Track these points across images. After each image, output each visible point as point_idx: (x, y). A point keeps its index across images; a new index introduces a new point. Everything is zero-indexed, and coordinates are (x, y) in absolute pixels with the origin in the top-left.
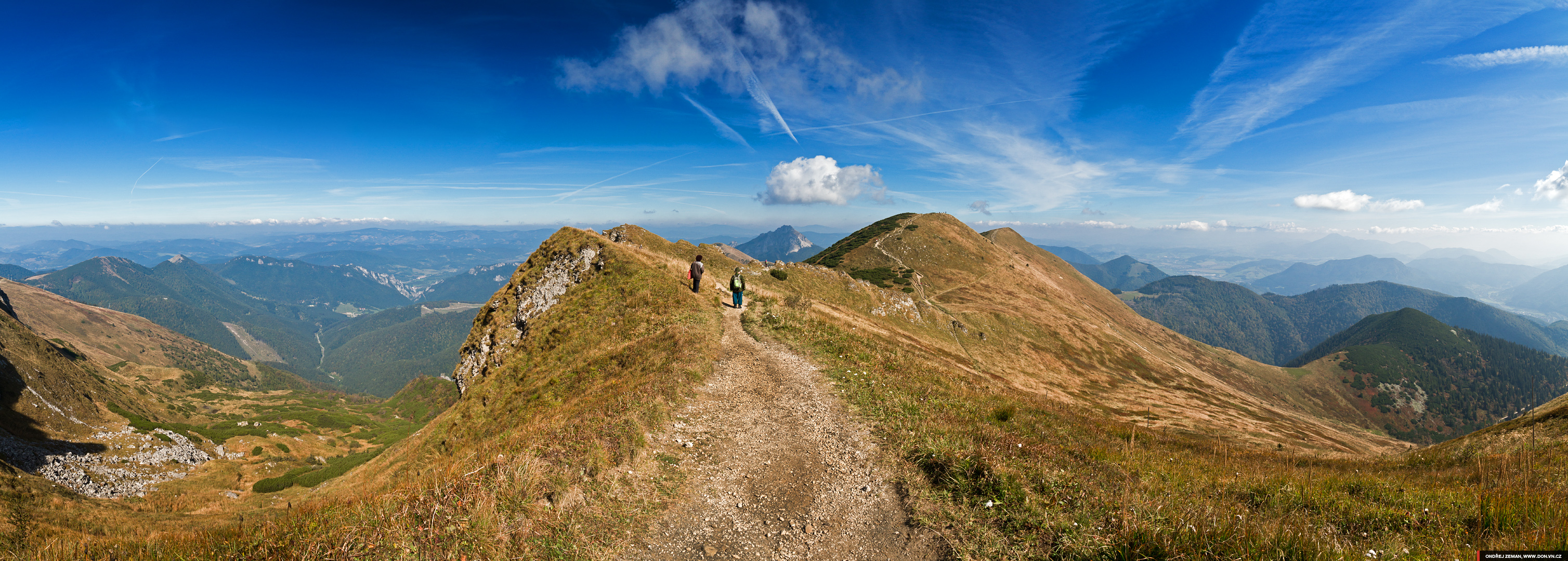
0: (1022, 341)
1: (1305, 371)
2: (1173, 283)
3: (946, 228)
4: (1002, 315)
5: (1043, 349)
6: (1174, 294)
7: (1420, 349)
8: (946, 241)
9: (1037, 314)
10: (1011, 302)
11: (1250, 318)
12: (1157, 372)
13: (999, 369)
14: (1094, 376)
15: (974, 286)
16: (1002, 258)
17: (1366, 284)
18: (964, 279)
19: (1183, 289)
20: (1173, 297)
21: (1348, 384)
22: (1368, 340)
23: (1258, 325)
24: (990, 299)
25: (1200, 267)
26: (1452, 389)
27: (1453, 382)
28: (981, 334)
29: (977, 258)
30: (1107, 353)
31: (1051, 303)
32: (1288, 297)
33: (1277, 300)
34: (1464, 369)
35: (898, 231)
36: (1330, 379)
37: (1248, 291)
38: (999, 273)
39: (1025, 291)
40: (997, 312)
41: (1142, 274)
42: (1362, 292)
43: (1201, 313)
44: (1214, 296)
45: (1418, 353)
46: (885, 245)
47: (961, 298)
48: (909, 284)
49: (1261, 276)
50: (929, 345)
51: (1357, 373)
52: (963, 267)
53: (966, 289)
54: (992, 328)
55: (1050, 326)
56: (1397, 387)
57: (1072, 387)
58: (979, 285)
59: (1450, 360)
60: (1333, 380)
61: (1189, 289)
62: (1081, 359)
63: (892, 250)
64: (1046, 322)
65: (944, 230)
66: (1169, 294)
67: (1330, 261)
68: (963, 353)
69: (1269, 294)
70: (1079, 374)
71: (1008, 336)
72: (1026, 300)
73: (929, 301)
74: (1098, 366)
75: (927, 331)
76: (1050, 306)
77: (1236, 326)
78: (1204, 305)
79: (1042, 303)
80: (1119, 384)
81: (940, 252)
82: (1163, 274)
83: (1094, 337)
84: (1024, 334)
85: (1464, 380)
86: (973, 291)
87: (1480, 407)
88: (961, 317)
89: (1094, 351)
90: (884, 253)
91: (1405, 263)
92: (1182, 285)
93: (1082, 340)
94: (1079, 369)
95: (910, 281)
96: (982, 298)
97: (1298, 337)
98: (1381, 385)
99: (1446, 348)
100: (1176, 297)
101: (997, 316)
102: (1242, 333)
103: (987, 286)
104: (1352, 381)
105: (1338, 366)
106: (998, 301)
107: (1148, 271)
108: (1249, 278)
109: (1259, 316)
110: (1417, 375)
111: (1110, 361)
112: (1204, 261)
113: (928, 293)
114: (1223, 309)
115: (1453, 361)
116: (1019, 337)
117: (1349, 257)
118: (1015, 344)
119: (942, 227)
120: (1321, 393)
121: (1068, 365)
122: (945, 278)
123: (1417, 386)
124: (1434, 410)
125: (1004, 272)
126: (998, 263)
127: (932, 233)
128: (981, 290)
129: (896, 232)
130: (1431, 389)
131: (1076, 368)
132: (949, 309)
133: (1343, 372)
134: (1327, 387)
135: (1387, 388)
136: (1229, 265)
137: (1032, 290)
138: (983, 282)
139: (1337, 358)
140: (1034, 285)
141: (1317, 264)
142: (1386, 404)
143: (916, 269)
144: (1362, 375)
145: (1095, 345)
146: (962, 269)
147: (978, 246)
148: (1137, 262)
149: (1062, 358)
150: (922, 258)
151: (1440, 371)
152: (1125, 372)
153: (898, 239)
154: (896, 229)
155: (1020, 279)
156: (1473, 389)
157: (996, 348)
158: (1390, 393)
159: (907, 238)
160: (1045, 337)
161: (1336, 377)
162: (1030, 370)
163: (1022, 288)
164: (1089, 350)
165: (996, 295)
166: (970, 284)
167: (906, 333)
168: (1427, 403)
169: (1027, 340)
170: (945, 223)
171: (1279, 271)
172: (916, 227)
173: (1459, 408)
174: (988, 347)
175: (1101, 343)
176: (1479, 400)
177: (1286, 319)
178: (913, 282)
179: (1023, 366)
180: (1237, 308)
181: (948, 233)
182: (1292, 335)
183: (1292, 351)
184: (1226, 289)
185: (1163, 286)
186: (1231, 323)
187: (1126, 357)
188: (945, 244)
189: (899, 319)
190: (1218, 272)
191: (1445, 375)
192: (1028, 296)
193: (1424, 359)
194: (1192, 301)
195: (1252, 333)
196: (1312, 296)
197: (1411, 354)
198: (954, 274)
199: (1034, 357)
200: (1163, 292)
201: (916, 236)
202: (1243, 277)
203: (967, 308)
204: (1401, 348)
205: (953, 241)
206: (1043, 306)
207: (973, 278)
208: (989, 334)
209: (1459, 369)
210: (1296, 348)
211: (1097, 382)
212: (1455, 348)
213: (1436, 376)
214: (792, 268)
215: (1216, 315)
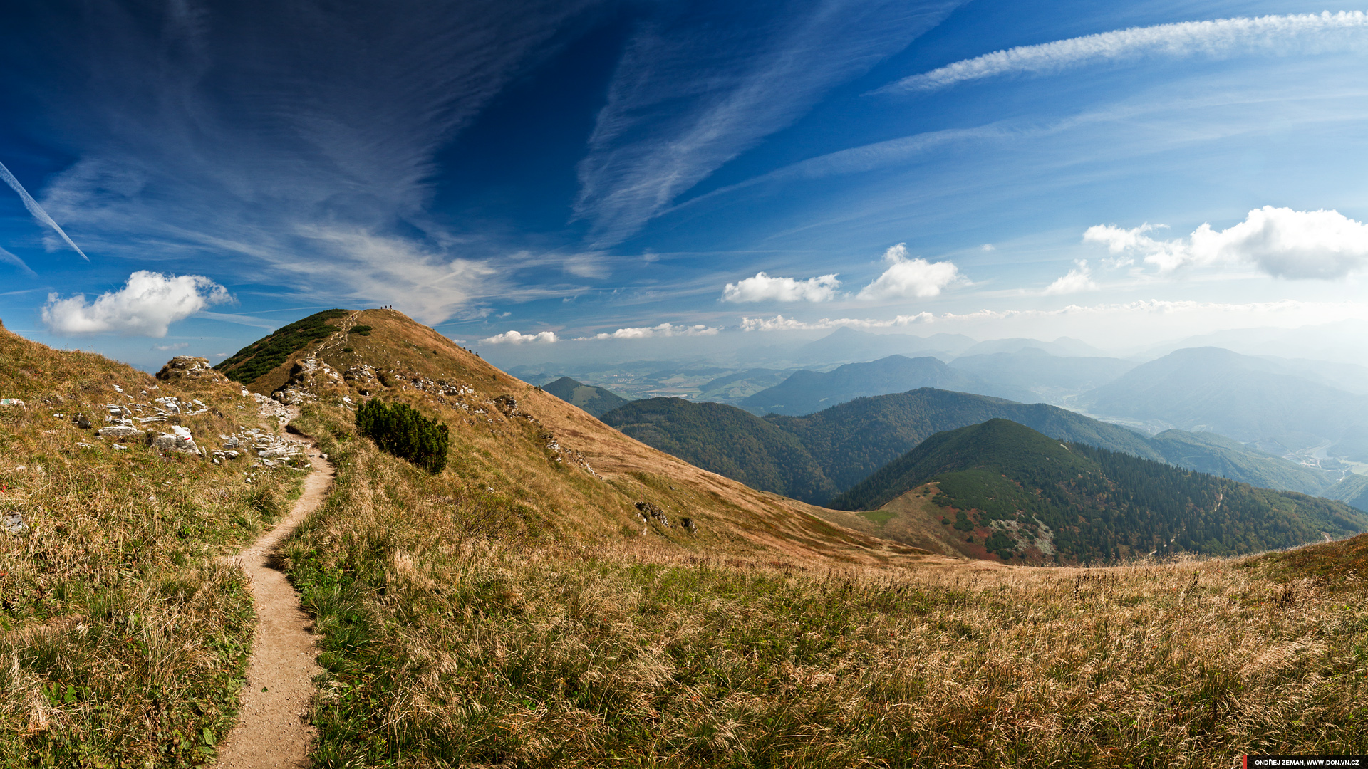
1: (887, 513)
2: (640, 410)
6: (643, 425)
7: (1027, 472)
11: (751, 450)
17: (905, 394)
19: (654, 417)
20: (642, 429)
21: (950, 526)
22: (949, 466)
23: (762, 459)
25: (664, 386)
26: (1080, 522)
27: (1079, 512)
32: (799, 417)
33: (784, 422)
34: (1090, 494)
35: (339, 338)
36: (925, 521)
37: (744, 413)
41: (590, 401)
42: (901, 405)
43: (683, 448)
44: (698, 424)
45: (1026, 478)
49: (750, 392)
51: (958, 510)
56: (1014, 523)
59: (1069, 484)
60: (929, 522)
61: (662, 417)
66: (636, 425)
67: (844, 366)
69: (771, 415)
77: (732, 462)
78: (686, 437)
82: (619, 398)
85: (1092, 508)
87: (1120, 542)
91: (947, 362)
92: (654, 412)
97: (818, 472)
98: (993, 523)
99: (1061, 468)
100: (646, 428)
102: (742, 472)
104: (955, 521)
105: (930, 503)
107: (597, 396)
108: (737, 394)
109: (762, 446)
110: (1032, 505)
112: (669, 378)
114: (712, 440)
115: (1073, 484)
117: (869, 360)
120: (918, 542)
123: (1037, 520)
124: (1066, 550)
127: (399, 338)
129: (337, 339)
130: (1056, 523)
133: (939, 510)
134: (924, 532)
135: (1001, 526)
136: (705, 380)
139: (926, 492)
141: (826, 370)
142: (1005, 547)
144: (966, 512)
148: (581, 385)
151: (1061, 499)
153: (346, 350)
156: (1106, 520)
158: (1007, 532)
161: (932, 518)
168: (1054, 542)
171: (775, 384)
172: (369, 328)
173: (1095, 546)
176: (1117, 533)
177: (800, 448)
180: (731, 437)
182: (810, 470)
183: (813, 491)
184: (714, 413)
185: (626, 415)
186: (725, 458)
190: (689, 391)
191: (1067, 503)
193: (1035, 484)
194: (669, 432)
195: (755, 470)
196: (832, 414)
197: (1017, 479)
200: (627, 422)
201: (375, 344)
202: (726, 396)
204: (1002, 473)
209: (1084, 494)
210: (818, 486)
212: (1073, 468)
213: (1056, 505)
215: (704, 451)
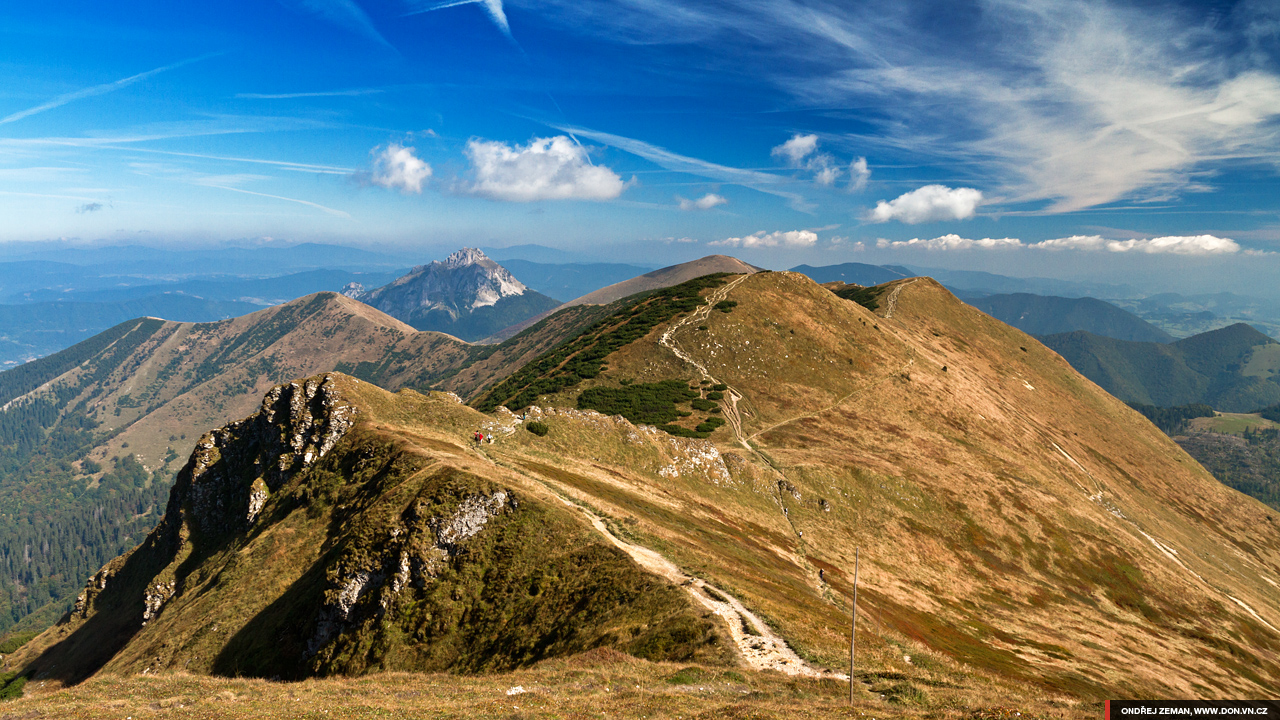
0: (892, 515)
3: (788, 304)
4: (865, 470)
5: (925, 531)
8: (787, 331)
9: (933, 468)
10: (892, 446)
12: (1158, 599)
13: (837, 556)
14: (1008, 582)
15: (828, 416)
16: (890, 360)
18: (812, 401)
24: (853, 440)
28: (822, 502)
29: (839, 361)
30: (1056, 550)
31: (970, 448)
35: (702, 312)
38: (877, 391)
39: (925, 424)
40: (857, 466)
46: (679, 339)
47: (802, 438)
48: (718, 411)
50: (736, 519)
52: (813, 380)
53: (814, 420)
54: (843, 492)
55: (952, 493)
57: (951, 594)
58: (837, 414)
62: (996, 553)
63: (689, 349)
64: (947, 484)
65: (784, 308)
68: (786, 530)
70: (981, 576)
71: (869, 506)
72: (921, 443)
73: (748, 442)
74: (1027, 568)
75: (737, 496)
76: (966, 455)
79: (952, 450)
80: (1052, 604)
81: (774, 353)
83: (1040, 518)
84: (899, 503)
86: (825, 424)
88: (794, 473)
89: (1029, 543)
90: (677, 353)
93: (1010, 522)
94: (984, 569)
95: (720, 405)
96: (840, 437)
101: (856, 473)
103: (852, 416)
106: (868, 443)
111: (1057, 563)
113: (748, 427)
116: (888, 508)
118: (876, 520)
119: (781, 303)
121: (964, 560)
122: (779, 400)
125: (889, 388)
126: (880, 370)
127: (762, 315)
128: (839, 423)
129: (699, 315)
131: (980, 567)
132: (777, 459)
137: (938, 422)
138: (846, 407)
140: (945, 412)
143: (731, 383)
145: (1035, 531)
146: (811, 384)
147: (846, 337)
149: (960, 548)
150: (741, 364)
152: (1081, 587)
153: (701, 328)
154: (698, 309)
155: (916, 401)
157: (843, 524)
159: (717, 327)
160: (938, 511)
162: (889, 561)
163: (919, 419)
164: (1019, 540)
165: (865, 433)
166: (821, 411)
167: (706, 502)
169: (900, 513)
170: (788, 294)
172: (733, 304)
174: (831, 523)
175: (1049, 529)
178: (725, 408)
179: (881, 554)
181: (791, 315)
187: (1098, 562)
188: (783, 337)
189: (697, 480)
192: (925, 435)
198: (794, 393)
199: (905, 541)
201: (733, 323)
203: (808, 457)
205: (799, 330)
206: (951, 455)
207: (828, 401)
208: (836, 499)
211: (1007, 592)
214: (552, 417)
